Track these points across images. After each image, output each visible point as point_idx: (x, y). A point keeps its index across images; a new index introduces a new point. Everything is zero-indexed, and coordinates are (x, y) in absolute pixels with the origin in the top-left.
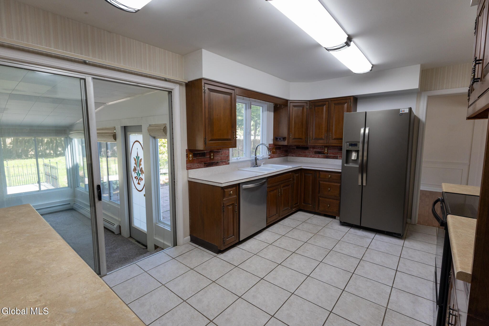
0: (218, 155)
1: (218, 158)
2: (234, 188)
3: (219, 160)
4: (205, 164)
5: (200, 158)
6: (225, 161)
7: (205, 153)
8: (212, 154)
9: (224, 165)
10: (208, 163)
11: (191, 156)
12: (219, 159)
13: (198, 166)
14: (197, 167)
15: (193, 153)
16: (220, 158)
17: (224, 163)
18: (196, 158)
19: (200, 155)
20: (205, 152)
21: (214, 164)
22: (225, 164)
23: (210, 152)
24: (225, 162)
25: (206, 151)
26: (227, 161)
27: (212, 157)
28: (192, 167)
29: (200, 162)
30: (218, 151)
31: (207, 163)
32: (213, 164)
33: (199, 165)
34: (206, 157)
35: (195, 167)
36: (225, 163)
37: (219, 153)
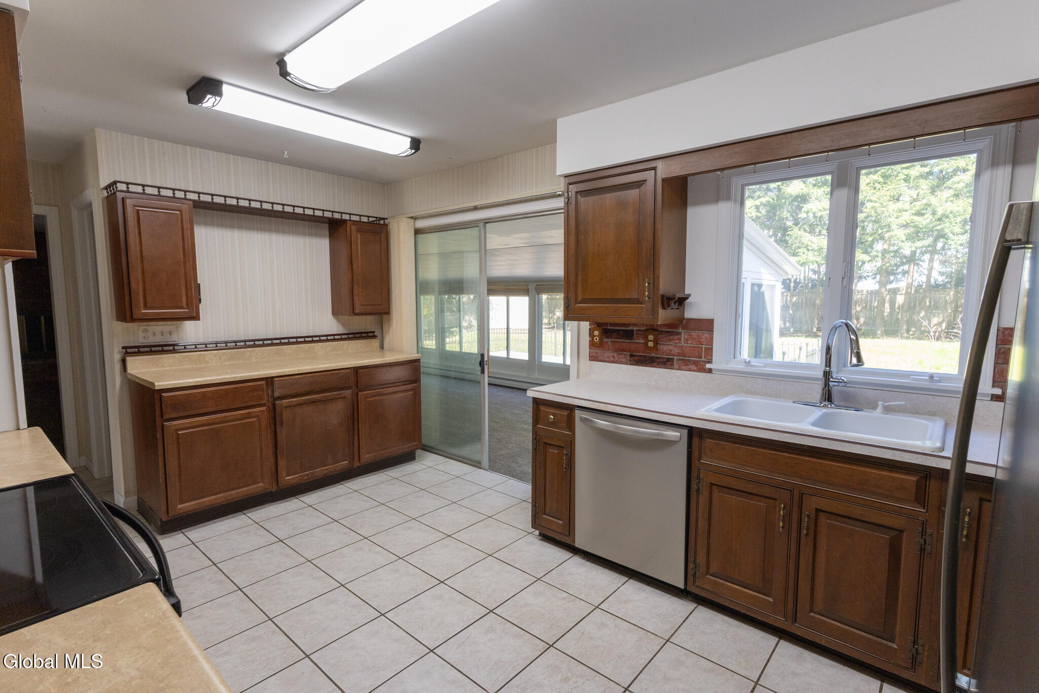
0: (670, 340)
1: (671, 350)
2: (565, 411)
3: (674, 355)
4: (631, 356)
5: (620, 340)
6: (697, 361)
7: (633, 331)
8: (651, 337)
9: (690, 370)
10: (641, 356)
11: (596, 333)
12: (673, 353)
13: (614, 357)
14: (612, 359)
15: (602, 328)
16: (676, 351)
17: (693, 367)
18: (610, 340)
19: (619, 335)
20: (635, 329)
21: (658, 362)
22: (695, 368)
23: (646, 330)
24: (695, 363)
25: (637, 328)
26: (703, 361)
27: (651, 344)
28: (600, 358)
29: (620, 351)
30: (670, 332)
31: (636, 355)
32: (655, 362)
33: (616, 356)
34: (637, 341)
35: (607, 359)
36: (697, 366)
37: (675, 337)
